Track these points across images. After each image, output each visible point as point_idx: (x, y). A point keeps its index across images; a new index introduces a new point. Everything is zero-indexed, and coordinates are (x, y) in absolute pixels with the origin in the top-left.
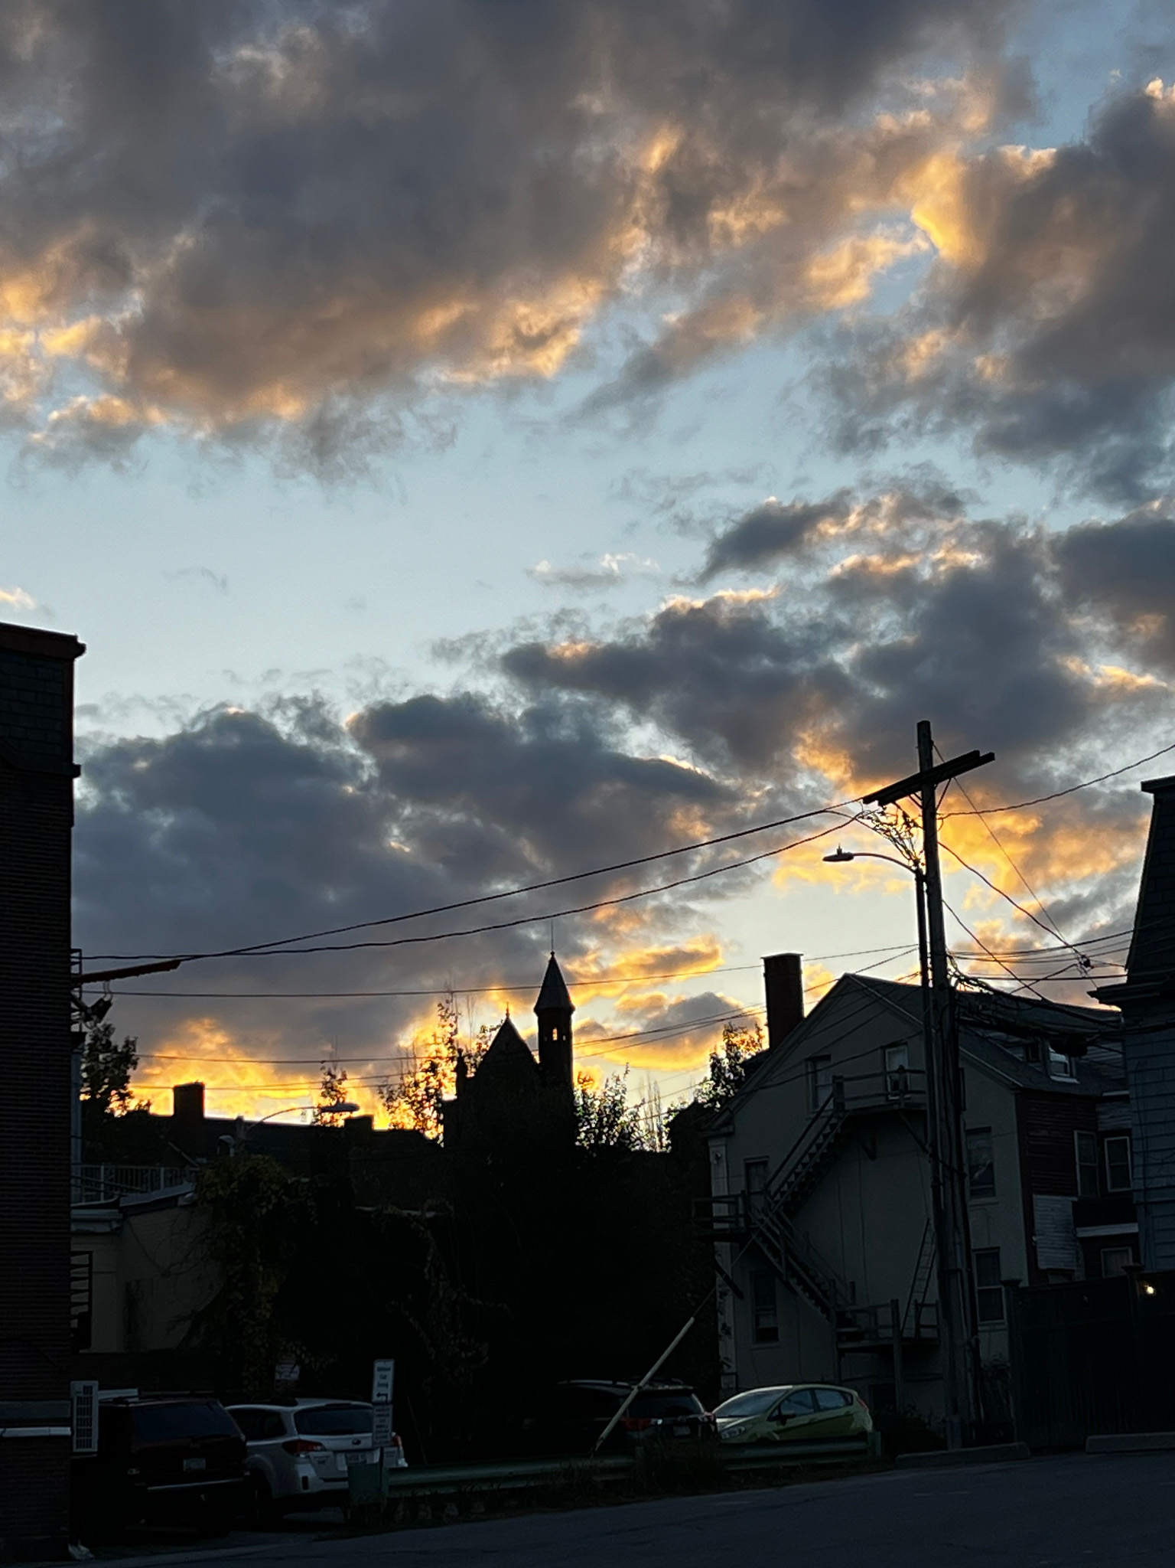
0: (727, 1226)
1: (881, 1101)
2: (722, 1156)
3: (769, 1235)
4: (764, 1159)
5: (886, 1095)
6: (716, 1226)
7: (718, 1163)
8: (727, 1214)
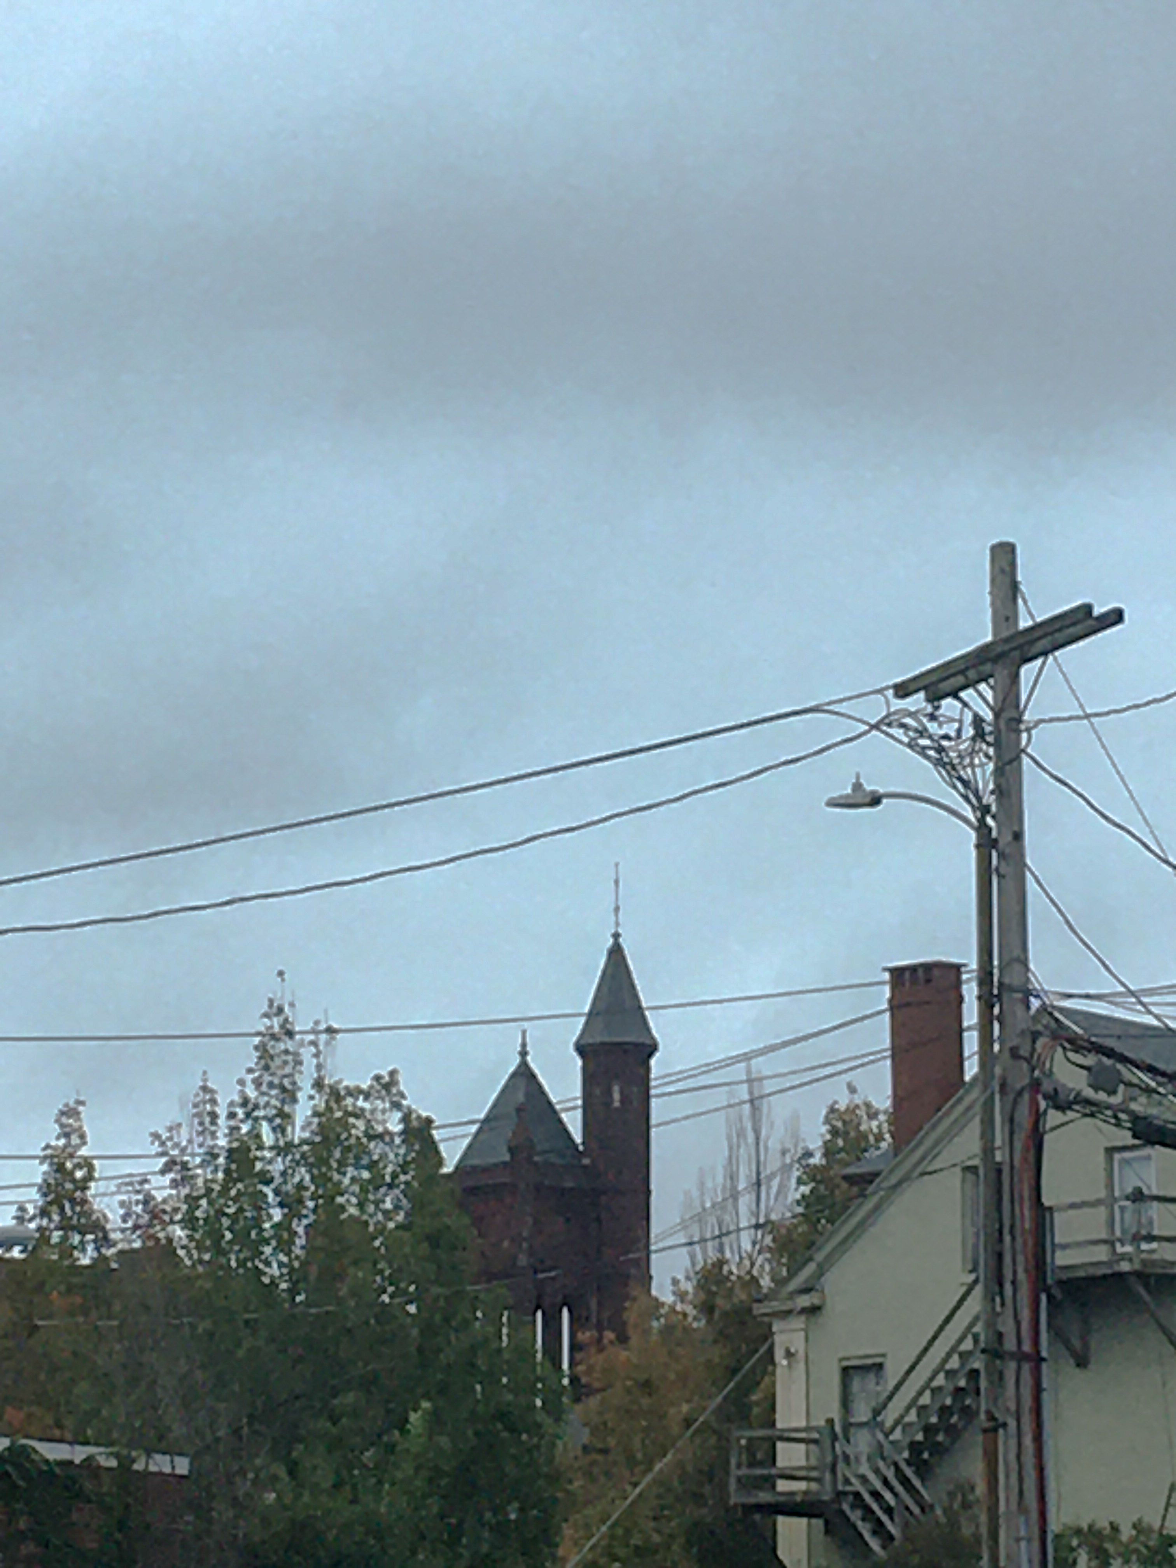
0: (802, 1486)
1: (1101, 1254)
2: (797, 1351)
3: (875, 1507)
4: (878, 1360)
5: (1111, 1243)
6: (782, 1486)
7: (790, 1365)
8: (803, 1463)
